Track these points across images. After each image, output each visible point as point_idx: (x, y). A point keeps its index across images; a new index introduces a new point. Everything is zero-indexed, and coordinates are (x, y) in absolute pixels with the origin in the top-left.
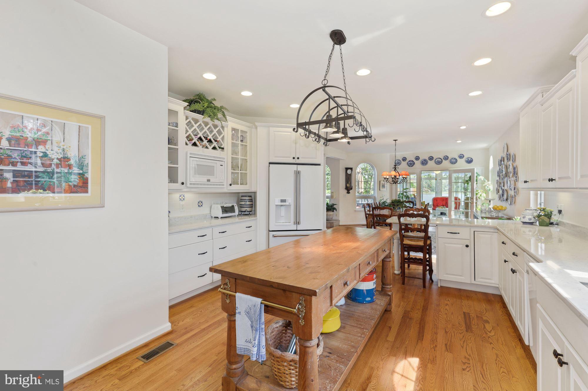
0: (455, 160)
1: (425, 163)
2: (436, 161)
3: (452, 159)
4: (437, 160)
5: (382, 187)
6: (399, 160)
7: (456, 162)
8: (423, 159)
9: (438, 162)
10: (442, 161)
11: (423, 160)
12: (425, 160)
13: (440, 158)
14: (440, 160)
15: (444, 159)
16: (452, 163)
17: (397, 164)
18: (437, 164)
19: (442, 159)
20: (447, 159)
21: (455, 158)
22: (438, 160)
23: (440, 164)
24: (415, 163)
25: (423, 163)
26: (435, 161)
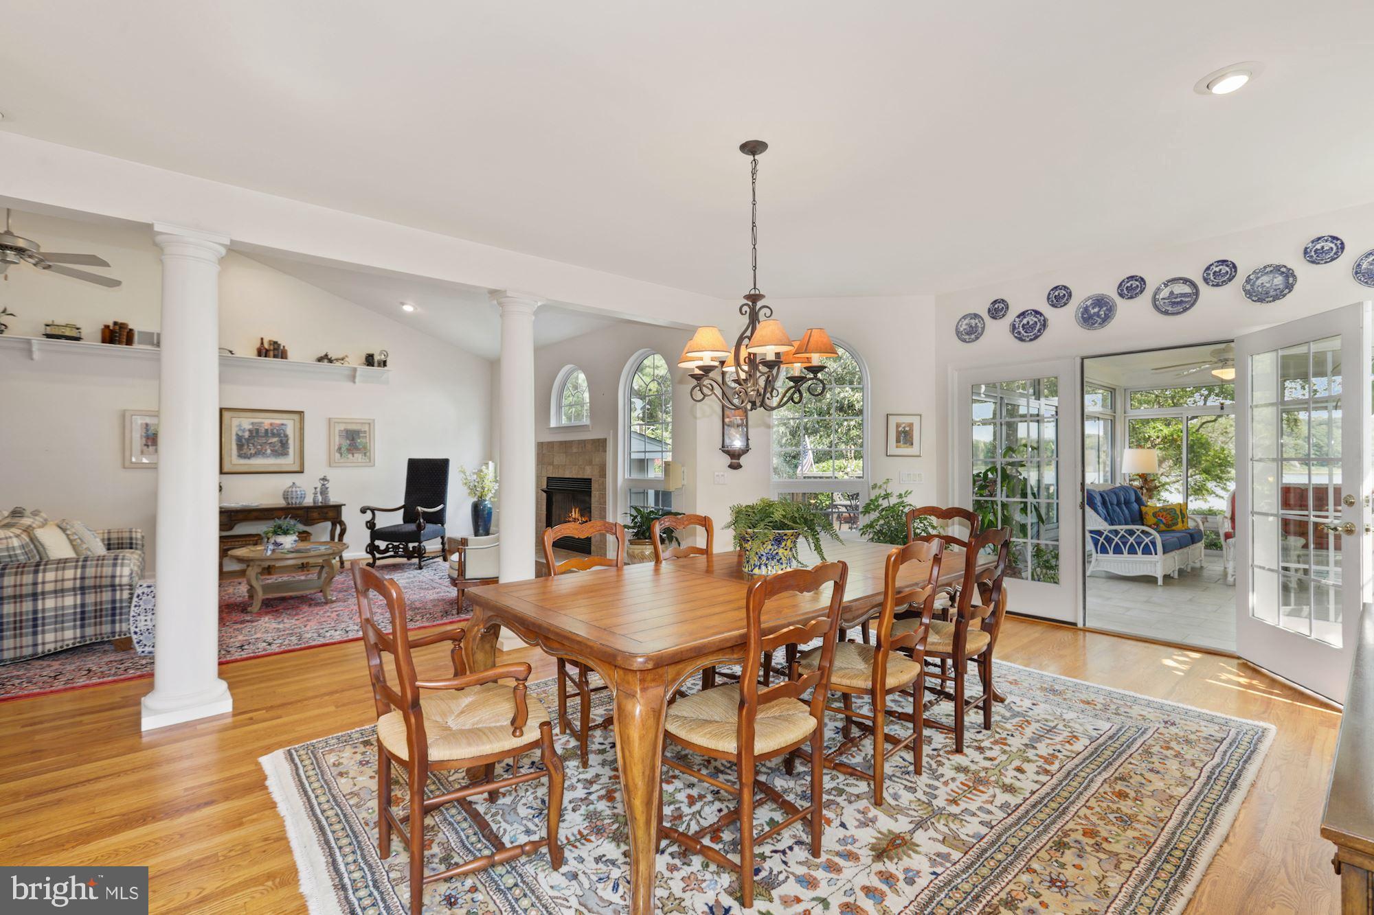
0: (1279, 280)
1: (1098, 315)
2: (1162, 295)
3: (1264, 271)
4: (1165, 293)
5: (898, 441)
6: (976, 316)
7: (1290, 287)
8: (1089, 298)
9: (1174, 304)
10: (1197, 294)
11: (1089, 303)
12: (1100, 301)
13: (1186, 281)
14: (1186, 289)
15: (1206, 280)
16: (1258, 295)
17: (967, 334)
18: (1166, 313)
19: (1193, 284)
20: (1230, 280)
21: (1277, 269)
22: (1172, 293)
23: (1185, 310)
24: (1049, 323)
25: (1091, 317)
26: (1154, 300)
